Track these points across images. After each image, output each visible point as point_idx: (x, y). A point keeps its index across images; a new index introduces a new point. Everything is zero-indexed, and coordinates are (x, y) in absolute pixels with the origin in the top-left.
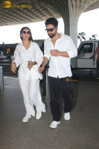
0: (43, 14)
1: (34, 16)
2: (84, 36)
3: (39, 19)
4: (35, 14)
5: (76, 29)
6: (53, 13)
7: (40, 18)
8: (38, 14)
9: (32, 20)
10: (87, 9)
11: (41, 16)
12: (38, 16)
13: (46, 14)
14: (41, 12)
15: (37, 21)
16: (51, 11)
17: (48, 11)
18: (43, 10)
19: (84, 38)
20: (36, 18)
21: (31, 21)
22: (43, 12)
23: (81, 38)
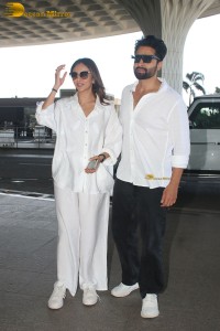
0: (89, 19)
1: (64, 25)
2: (199, 82)
3: (78, 34)
4: (69, 20)
5: (178, 63)
6: (118, 17)
7: (81, 30)
8: (77, 20)
9: (60, 35)
10: (208, 9)
11: (83, 25)
12: (75, 25)
13: (97, 19)
14: (83, 14)
15: (72, 38)
16: (113, 12)
17: (105, 13)
18: (89, 9)
19: (199, 87)
20: (71, 29)
21: (57, 39)
22: (91, 13)
23: (193, 87)
